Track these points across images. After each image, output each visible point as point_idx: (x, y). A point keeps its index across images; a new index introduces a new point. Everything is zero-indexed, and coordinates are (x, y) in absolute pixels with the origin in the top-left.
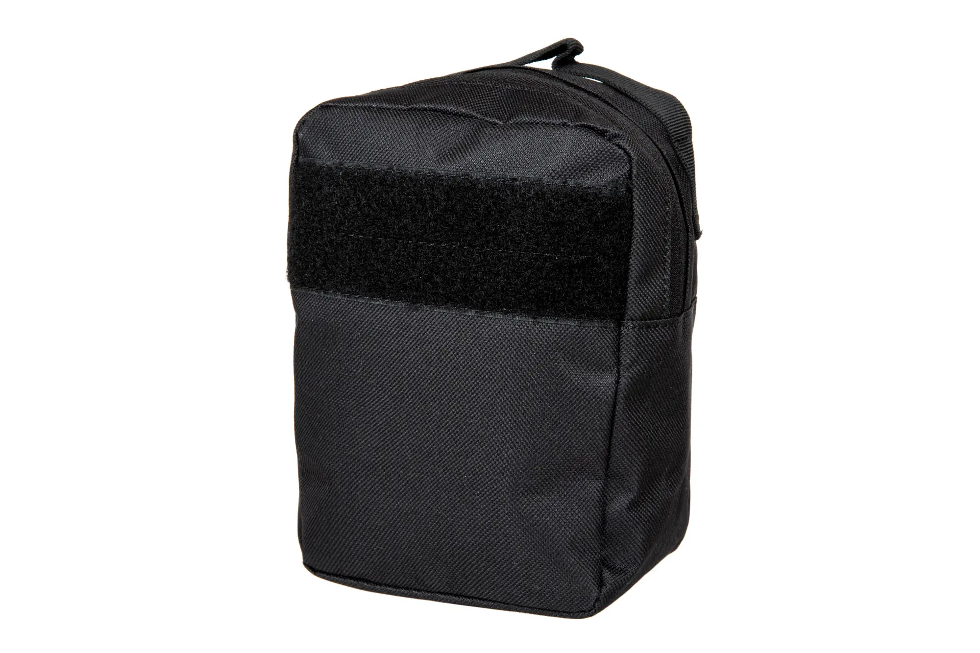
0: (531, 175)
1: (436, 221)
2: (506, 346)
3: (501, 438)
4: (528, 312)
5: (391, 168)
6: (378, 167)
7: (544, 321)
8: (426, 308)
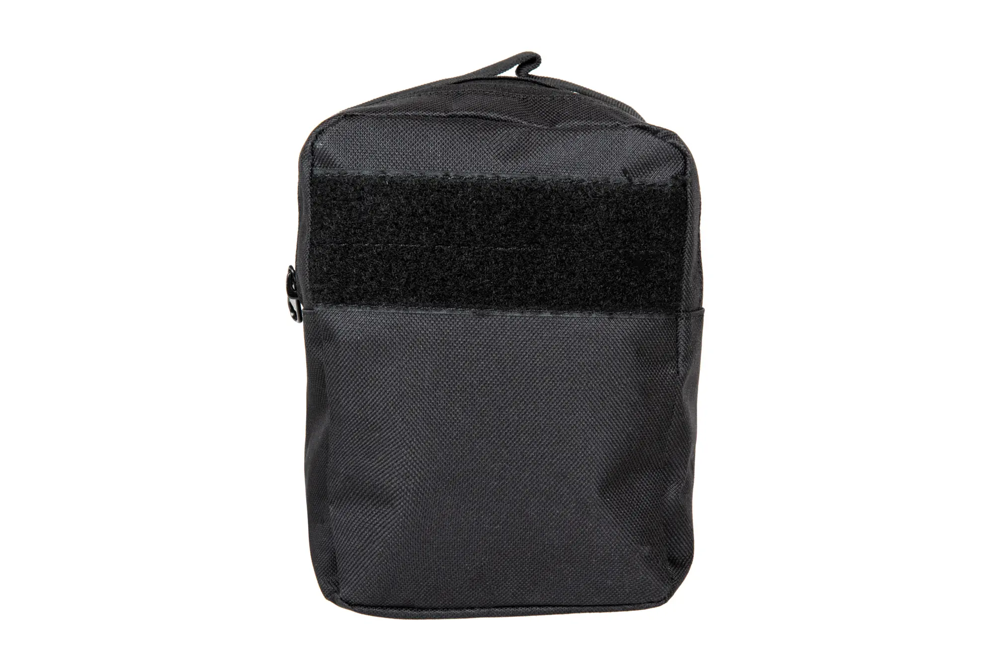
0: (597, 175)
1: (505, 225)
2: (584, 344)
3: (583, 436)
4: (603, 309)
5: (447, 175)
6: (430, 174)
7: (620, 316)
8: (497, 313)
